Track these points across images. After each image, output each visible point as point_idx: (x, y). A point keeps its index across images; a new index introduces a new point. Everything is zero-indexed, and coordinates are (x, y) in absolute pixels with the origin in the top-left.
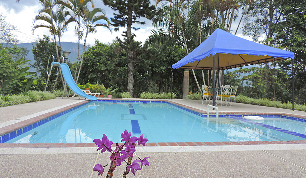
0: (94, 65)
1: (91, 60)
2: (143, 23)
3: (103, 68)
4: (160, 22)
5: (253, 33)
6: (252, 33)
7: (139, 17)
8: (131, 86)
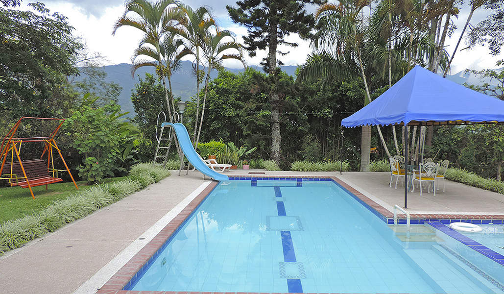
0: (218, 107)
1: (213, 101)
2: (295, 45)
3: (232, 113)
4: (322, 41)
5: (491, 38)
6: (488, 37)
7: (288, 34)
8: (276, 147)
